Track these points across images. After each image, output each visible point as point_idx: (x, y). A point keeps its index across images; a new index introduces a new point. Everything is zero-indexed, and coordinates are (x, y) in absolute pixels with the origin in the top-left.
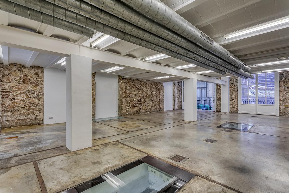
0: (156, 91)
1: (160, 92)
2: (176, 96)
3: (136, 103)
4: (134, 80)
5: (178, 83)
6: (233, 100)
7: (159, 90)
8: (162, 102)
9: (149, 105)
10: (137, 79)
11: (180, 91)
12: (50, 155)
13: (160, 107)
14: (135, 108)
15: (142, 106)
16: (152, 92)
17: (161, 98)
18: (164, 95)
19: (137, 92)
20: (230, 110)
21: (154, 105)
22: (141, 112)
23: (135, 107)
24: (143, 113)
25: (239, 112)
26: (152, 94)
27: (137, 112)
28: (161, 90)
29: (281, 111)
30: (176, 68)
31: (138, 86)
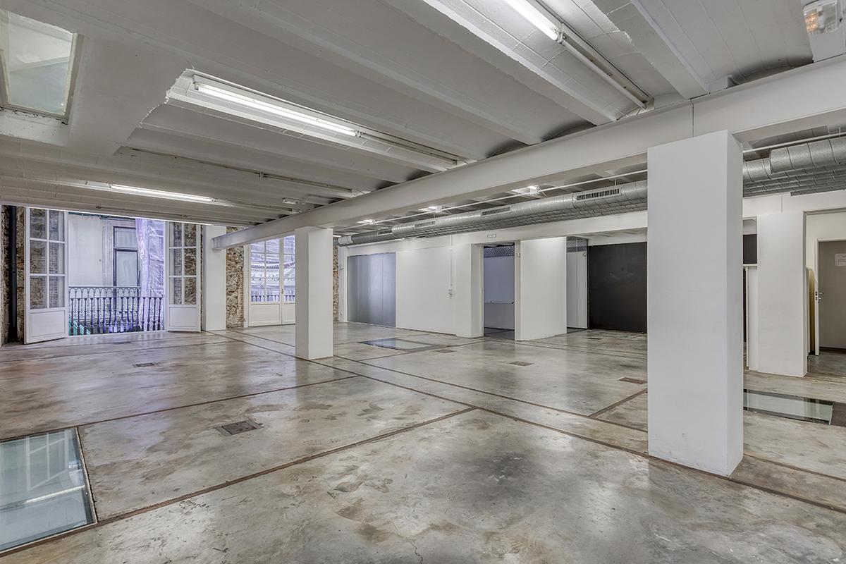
6: (232, 292)
12: (820, 480)
20: (227, 322)
25: (246, 325)
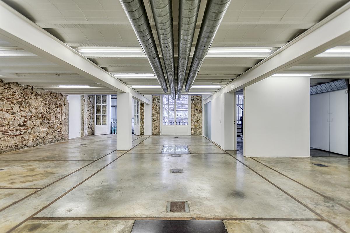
0: (55, 107)
1: (61, 110)
2: (85, 116)
3: (15, 129)
4: (9, 84)
5: (88, 97)
6: (155, 121)
7: (60, 106)
8: (65, 126)
9: (41, 131)
10: (17, 83)
11: (91, 110)
13: (63, 133)
14: (12, 139)
15: (27, 134)
16: (47, 109)
17: (63, 119)
18: (68, 115)
19: (16, 108)
20: (153, 132)
21: (51, 130)
22: (26, 145)
23: (12, 137)
24: (30, 146)
25: (161, 134)
26: (47, 113)
27: (17, 146)
28: (64, 107)
29: (192, 130)
30: (115, 75)
31: (20, 96)
